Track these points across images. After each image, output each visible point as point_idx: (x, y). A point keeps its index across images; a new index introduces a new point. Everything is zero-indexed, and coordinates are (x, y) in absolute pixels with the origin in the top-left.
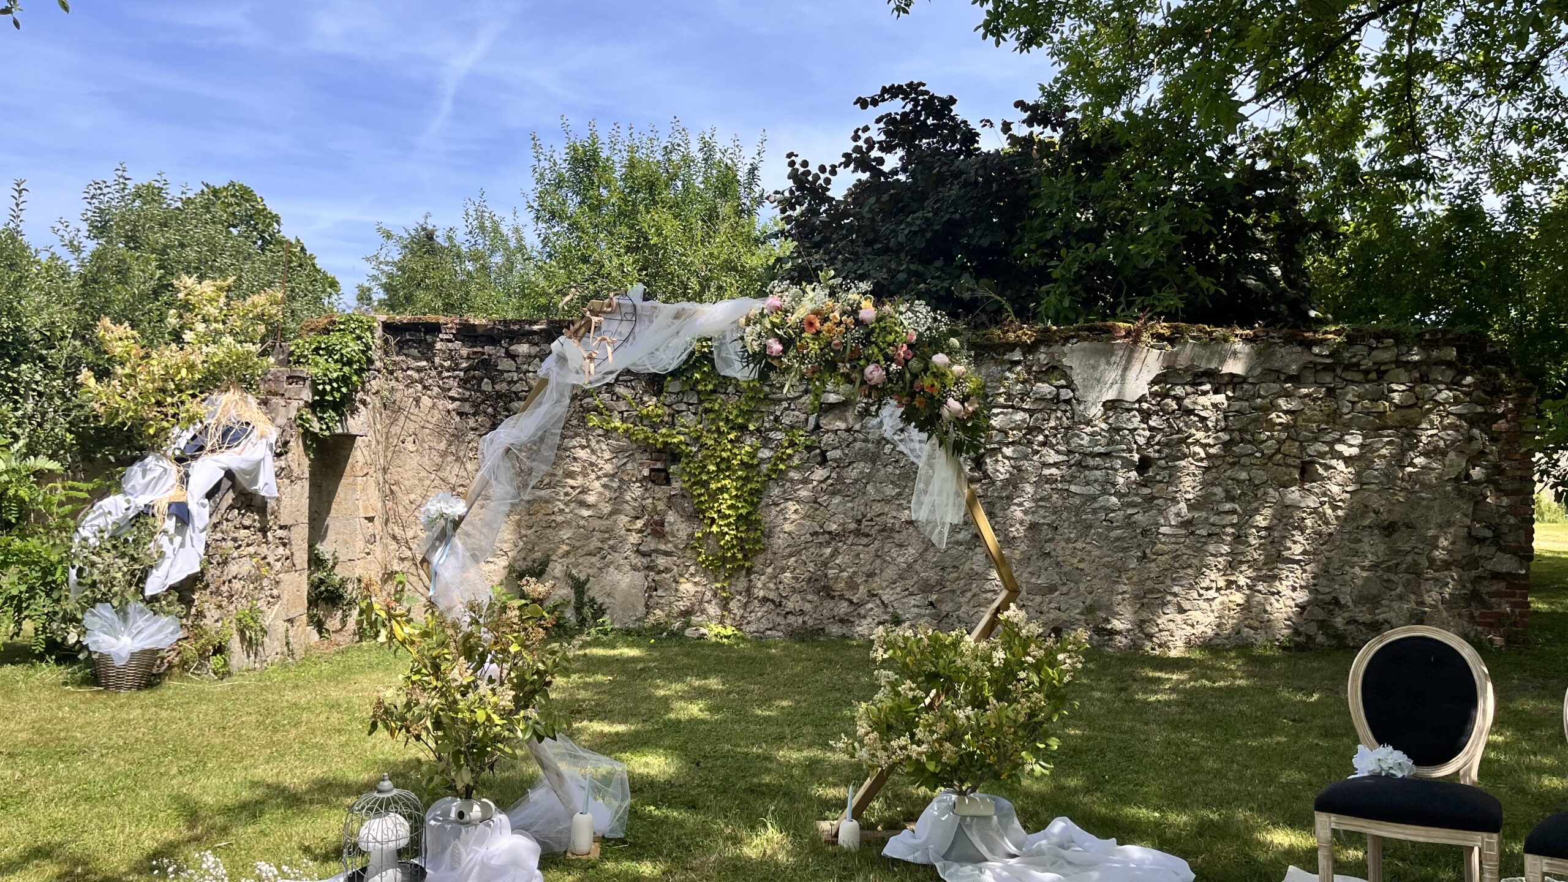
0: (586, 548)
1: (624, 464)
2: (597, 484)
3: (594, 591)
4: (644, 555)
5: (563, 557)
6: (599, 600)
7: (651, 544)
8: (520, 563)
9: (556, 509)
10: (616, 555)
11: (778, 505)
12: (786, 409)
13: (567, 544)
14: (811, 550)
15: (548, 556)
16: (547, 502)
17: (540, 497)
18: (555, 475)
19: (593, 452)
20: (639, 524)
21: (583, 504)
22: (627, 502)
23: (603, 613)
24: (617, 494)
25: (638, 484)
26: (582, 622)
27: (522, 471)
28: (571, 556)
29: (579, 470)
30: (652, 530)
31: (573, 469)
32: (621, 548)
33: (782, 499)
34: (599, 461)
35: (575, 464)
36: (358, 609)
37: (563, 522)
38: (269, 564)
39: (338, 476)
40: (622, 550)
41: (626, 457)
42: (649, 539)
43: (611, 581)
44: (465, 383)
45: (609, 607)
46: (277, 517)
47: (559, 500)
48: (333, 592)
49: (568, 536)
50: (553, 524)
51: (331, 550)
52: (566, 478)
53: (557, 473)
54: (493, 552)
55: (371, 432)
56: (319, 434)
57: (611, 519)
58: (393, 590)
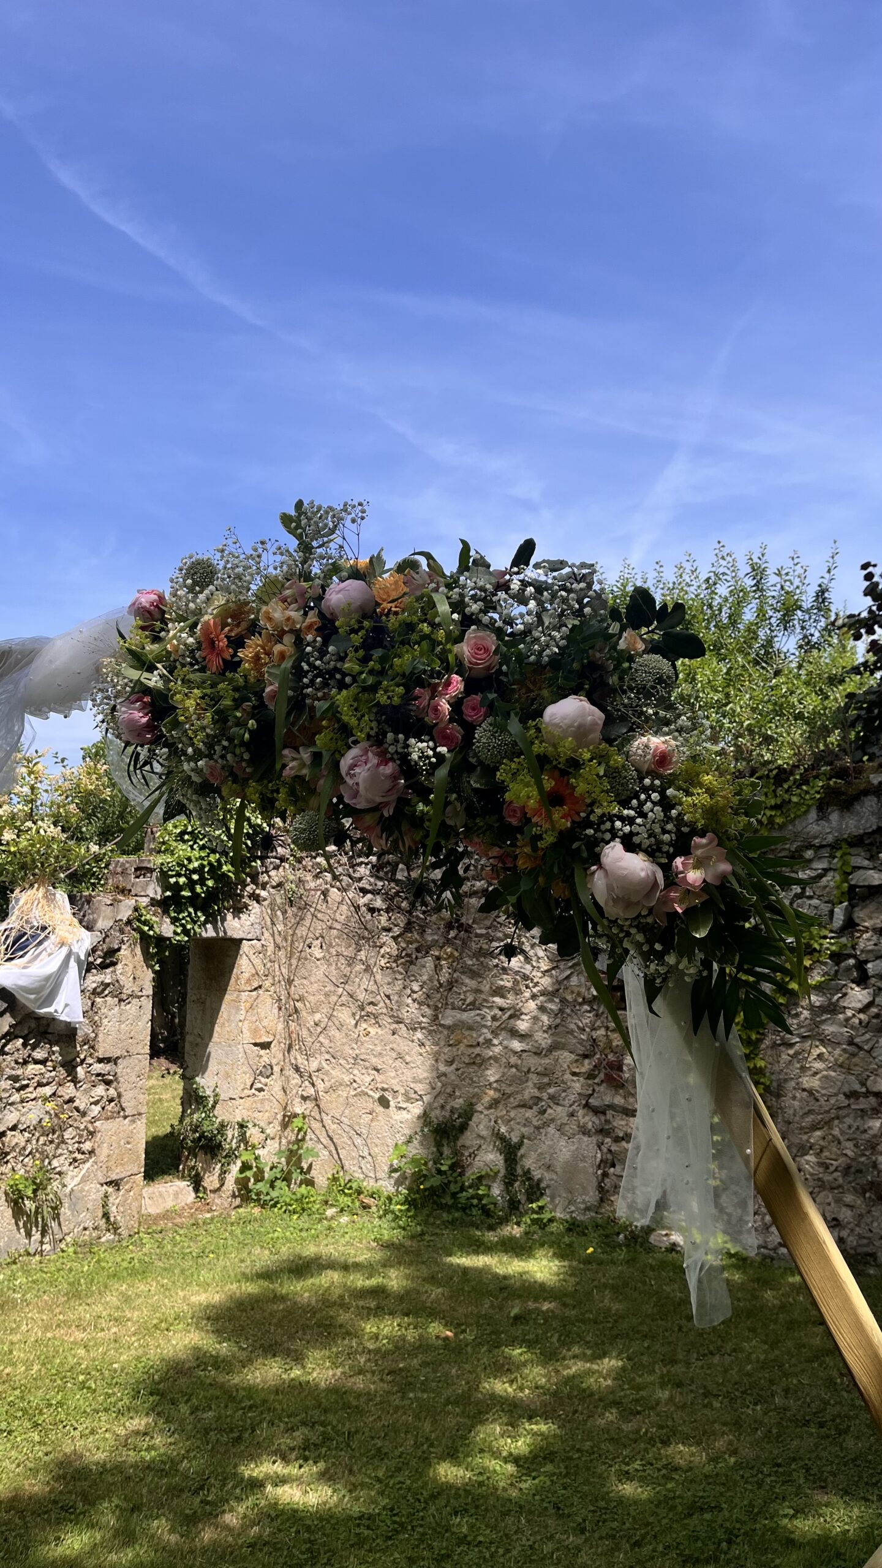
0: (519, 1097)
1: (568, 978)
2: (532, 1005)
3: (529, 1161)
4: (597, 1111)
5: (490, 1107)
6: (537, 1174)
7: (607, 1096)
8: (438, 1112)
9: (481, 1040)
10: (559, 1109)
11: (791, 1045)
12: (798, 896)
13: (496, 1089)
14: (848, 1121)
15: (472, 1104)
16: (470, 1028)
17: (462, 1022)
18: (480, 991)
19: (528, 959)
20: (587, 1066)
21: (514, 1033)
22: (571, 1032)
23: (542, 1194)
24: (558, 1021)
25: (586, 1007)
26: (514, 1206)
27: (441, 985)
28: (501, 1106)
29: (509, 985)
30: (606, 1075)
31: (502, 983)
32: (564, 1099)
33: (798, 1035)
34: (534, 973)
35: (505, 977)
36: (239, 1164)
37: (490, 1058)
38: (77, 1109)
39: (223, 990)
40: (566, 1102)
41: (571, 967)
42: (602, 1088)
43: (550, 1147)
44: (378, 871)
45: (548, 1186)
46: (93, 1047)
47: (485, 1026)
48: (211, 1140)
49: (497, 1077)
50: (478, 1061)
51: (212, 1084)
52: (493, 996)
53: (483, 988)
54: (406, 1094)
55: (267, 934)
56: (169, 939)
57: (551, 1057)
58: (294, 1138)
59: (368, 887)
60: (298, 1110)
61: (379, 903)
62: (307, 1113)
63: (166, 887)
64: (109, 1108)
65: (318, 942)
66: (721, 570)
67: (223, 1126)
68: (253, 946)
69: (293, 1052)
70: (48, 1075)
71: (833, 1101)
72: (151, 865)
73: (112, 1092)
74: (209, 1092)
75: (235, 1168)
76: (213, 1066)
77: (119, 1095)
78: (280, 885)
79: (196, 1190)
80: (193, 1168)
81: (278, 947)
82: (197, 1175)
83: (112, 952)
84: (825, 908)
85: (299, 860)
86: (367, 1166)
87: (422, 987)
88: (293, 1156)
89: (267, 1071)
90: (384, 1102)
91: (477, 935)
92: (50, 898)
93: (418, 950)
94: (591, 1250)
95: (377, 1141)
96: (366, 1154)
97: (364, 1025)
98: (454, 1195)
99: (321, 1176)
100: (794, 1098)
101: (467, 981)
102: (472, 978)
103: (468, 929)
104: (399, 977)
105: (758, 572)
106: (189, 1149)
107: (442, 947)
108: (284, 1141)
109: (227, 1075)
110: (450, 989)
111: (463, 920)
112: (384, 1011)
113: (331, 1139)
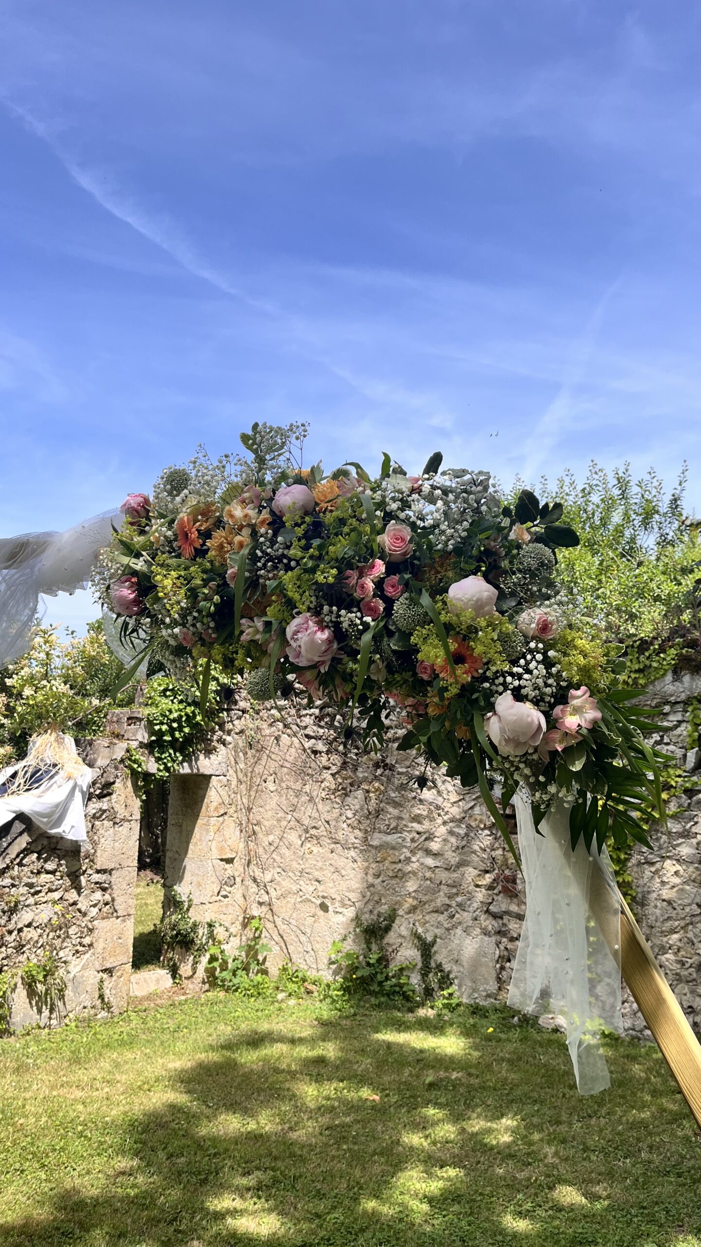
1: (472, 808)
2: (442, 830)
3: (441, 956)
4: (495, 916)
5: (409, 912)
6: (447, 967)
7: (502, 904)
8: (367, 916)
9: (402, 857)
10: (465, 914)
11: (653, 864)
12: (657, 743)
13: (414, 898)
15: (394, 910)
16: (393, 848)
17: (387, 843)
18: (402, 819)
19: (439, 793)
20: (488, 879)
21: (428, 852)
22: (474, 852)
23: (451, 984)
24: (464, 843)
25: (487, 832)
26: (429, 993)
27: (370, 813)
28: (418, 912)
29: (425, 813)
30: (503, 886)
31: (419, 812)
32: (469, 906)
33: (659, 856)
34: (445, 804)
35: (421, 807)
36: (208, 956)
37: (410, 872)
38: (79, 911)
39: (196, 816)
40: (471, 909)
41: (474, 799)
42: (500, 898)
43: (459, 945)
44: (320, 721)
45: (456, 977)
46: (92, 861)
47: (405, 847)
48: (186, 936)
49: (415, 888)
50: (400, 874)
51: (187, 892)
52: (412, 822)
53: (403, 816)
54: (342, 901)
55: (231, 772)
56: (154, 775)
57: (459, 872)
58: (252, 936)
59: (312, 734)
60: (256, 913)
61: (321, 746)
62: (262, 915)
63: (152, 733)
64: (105, 910)
65: (272, 778)
66: (595, 482)
67: (195, 925)
68: (220, 781)
69: (252, 866)
70: (57, 883)
71: (687, 909)
72: (140, 716)
73: (107, 897)
74: (184, 898)
75: (205, 959)
76: (187, 877)
77: (113, 900)
78: (242, 732)
79: (174, 977)
80: (171, 959)
81: (240, 781)
82: (175, 965)
83: (109, 785)
84: (679, 753)
85: (257, 712)
86: (310, 959)
87: (355, 814)
88: (251, 950)
89: (231, 882)
90: (324, 907)
91: (399, 773)
92: (60, 742)
93: (352, 785)
94: (491, 1030)
95: (318, 939)
96: (309, 949)
97: (308, 845)
98: (380, 983)
99: (273, 967)
100: (656, 907)
101: (391, 810)
102: (395, 808)
103: (391, 768)
104: (336, 806)
105: (623, 484)
106: (168, 944)
107: (371, 783)
108: (244, 938)
109: (199, 885)
110: (377, 817)
111: (388, 761)
112: (325, 833)
113: (282, 937)
